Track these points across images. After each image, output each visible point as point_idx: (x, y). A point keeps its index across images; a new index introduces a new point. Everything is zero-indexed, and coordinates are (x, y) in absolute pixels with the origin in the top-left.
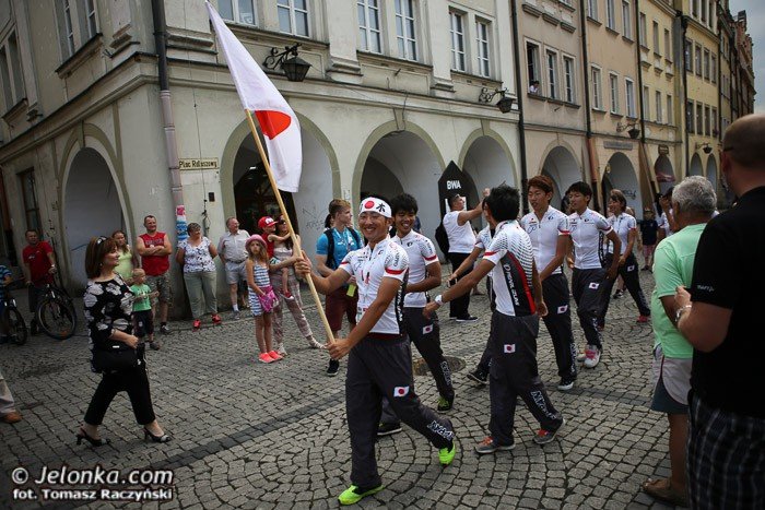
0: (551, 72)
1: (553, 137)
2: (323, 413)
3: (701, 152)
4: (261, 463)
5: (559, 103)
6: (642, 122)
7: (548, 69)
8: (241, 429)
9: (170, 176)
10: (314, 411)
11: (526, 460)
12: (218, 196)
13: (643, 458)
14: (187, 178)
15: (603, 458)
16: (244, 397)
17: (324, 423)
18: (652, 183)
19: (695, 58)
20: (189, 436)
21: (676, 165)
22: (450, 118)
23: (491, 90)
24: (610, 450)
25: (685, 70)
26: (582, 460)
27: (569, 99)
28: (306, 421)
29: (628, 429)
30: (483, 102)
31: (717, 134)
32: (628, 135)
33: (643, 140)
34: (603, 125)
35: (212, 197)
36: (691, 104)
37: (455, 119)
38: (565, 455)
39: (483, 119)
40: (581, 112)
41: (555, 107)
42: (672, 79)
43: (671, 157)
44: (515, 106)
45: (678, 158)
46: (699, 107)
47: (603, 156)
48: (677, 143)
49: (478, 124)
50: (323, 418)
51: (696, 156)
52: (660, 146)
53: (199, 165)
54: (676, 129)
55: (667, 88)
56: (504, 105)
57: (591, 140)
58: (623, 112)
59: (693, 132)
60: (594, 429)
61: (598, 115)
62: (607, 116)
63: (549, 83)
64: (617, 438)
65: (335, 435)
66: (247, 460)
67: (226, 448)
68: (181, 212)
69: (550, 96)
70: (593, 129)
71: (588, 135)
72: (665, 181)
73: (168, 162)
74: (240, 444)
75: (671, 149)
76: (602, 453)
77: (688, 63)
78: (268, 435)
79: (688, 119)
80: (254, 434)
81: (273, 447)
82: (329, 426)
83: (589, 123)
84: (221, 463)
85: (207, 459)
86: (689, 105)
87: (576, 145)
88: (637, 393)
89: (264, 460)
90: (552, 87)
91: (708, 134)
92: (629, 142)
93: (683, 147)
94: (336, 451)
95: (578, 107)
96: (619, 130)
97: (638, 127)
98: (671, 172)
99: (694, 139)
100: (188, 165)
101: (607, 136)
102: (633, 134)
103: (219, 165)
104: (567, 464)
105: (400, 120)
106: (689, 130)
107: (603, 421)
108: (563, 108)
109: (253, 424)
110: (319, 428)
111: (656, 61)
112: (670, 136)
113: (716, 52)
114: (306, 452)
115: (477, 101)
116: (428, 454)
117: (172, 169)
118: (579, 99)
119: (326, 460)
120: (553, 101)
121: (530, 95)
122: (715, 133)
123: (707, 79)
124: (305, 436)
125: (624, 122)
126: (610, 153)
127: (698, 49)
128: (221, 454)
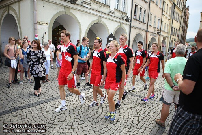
0: (140, 13)
1: (138, 30)
2: (73, 96)
3: (173, 40)
4: (56, 108)
5: (141, 22)
6: (160, 30)
7: (139, 12)
8: (50, 98)
9: (34, 25)
10: (70, 95)
11: (128, 113)
12: (47, 33)
13: (157, 115)
14: (39, 27)
15: (148, 115)
16: (51, 89)
17: (73, 98)
18: (161, 46)
19: (176, 16)
20: (35, 98)
21: (167, 43)
22: (112, 21)
23: (124, 15)
24: (149, 113)
25: (173, 18)
26: (142, 115)
27: (144, 21)
28: (68, 97)
29: (154, 108)
30: (122, 18)
31: (178, 36)
32: (157, 33)
33: (160, 35)
34: (151, 29)
35: (46, 33)
36: (173, 28)
37: (114, 22)
38: (138, 113)
39: (121, 23)
40: (146, 25)
41: (140, 23)
42: (170, 20)
43: (166, 40)
44: (130, 21)
45: (168, 41)
46: (175, 29)
47: (150, 38)
48: (168, 37)
49: (119, 24)
50: (73, 97)
51: (172, 41)
52: (164, 37)
53: (43, 24)
54: (168, 33)
55: (168, 22)
56: (127, 20)
57: (147, 33)
58: (156, 27)
59: (172, 35)
60: (145, 107)
61: (150, 27)
62: (152, 27)
63: (139, 16)
64: (151, 110)
65: (76, 102)
66: (52, 106)
67: (46, 103)
68: (36, 36)
69: (139, 20)
70: (148, 30)
71: (147, 31)
72: (164, 46)
73: (34, 21)
74: (50, 102)
75: (166, 38)
76: (147, 113)
77: (174, 17)
78: (58, 100)
79: (172, 31)
80: (54, 99)
81: (59, 103)
82: (75, 99)
83: (147, 28)
84: (44, 106)
85: (41, 105)
86: (172, 28)
87: (143, 34)
88: (156, 99)
89: (57, 107)
90: (140, 17)
91: (176, 36)
92: (157, 35)
93: (169, 38)
94: (77, 106)
95: (145, 24)
96: (155, 31)
97: (159, 31)
98: (165, 44)
99: (172, 37)
100: (40, 23)
101: (151, 32)
102: (158, 33)
103: (49, 24)
104: (139, 115)
105: (99, 19)
106: (171, 34)
107: (148, 105)
108: (142, 23)
109: (54, 97)
110: (72, 100)
111: (166, 15)
112: (167, 35)
113: (181, 15)
114: (68, 106)
115: (120, 18)
116: (102, 109)
117: (35, 23)
118: (146, 22)
119: (74, 108)
120: (139, 21)
121: (134, 19)
122: (177, 36)
123: (178, 22)
124: (68, 101)
125: (156, 29)
126: (152, 37)
127: (177, 13)
128: (45, 104)
